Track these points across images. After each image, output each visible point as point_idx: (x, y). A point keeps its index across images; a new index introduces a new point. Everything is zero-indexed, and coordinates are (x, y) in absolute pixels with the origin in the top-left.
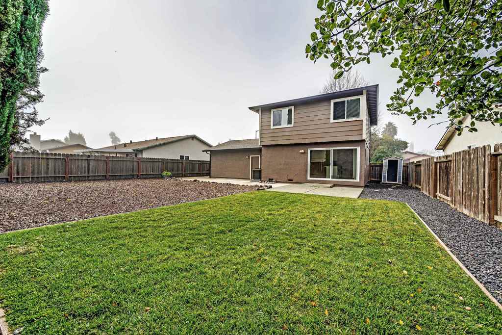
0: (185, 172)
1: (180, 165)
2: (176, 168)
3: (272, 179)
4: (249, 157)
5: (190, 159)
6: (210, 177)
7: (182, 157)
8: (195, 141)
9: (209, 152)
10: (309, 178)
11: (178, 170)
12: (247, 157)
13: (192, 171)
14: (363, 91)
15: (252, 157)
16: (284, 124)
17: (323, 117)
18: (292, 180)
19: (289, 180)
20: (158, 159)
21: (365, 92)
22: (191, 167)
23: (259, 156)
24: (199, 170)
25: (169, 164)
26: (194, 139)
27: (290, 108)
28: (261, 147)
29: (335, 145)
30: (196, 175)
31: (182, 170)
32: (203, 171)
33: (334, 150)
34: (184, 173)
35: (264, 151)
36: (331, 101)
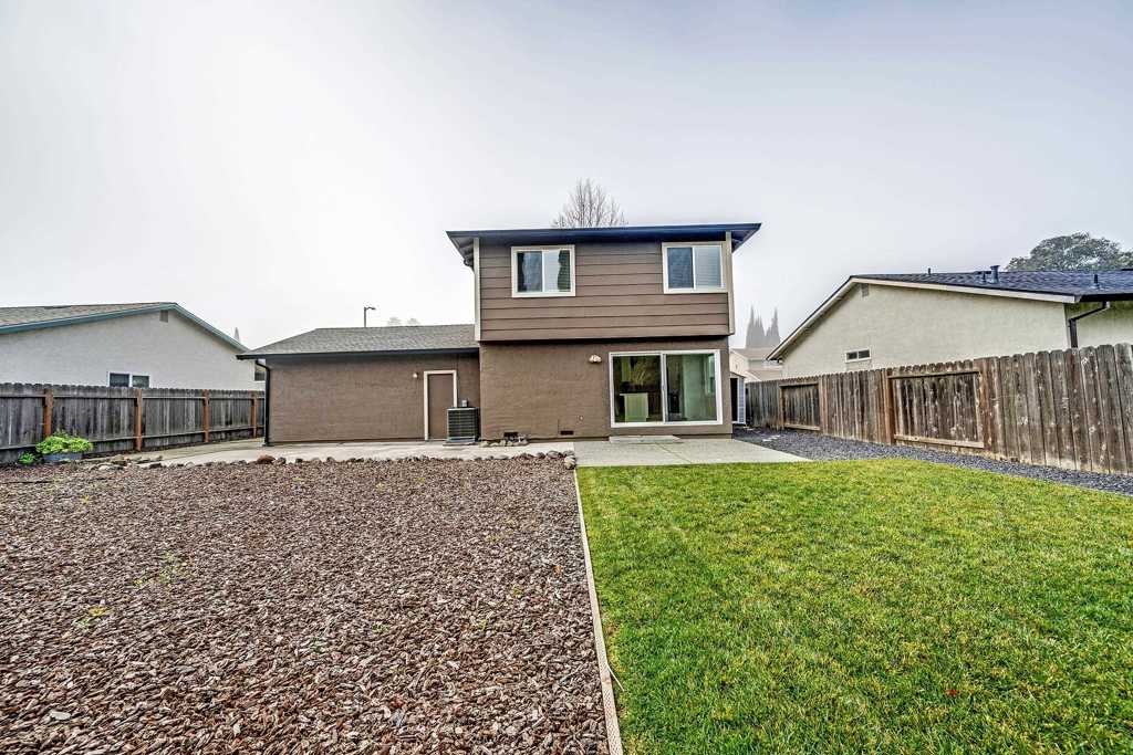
0: (143, 431)
1: (124, 408)
2: (103, 422)
3: (515, 434)
4: (420, 375)
5: (151, 386)
6: (268, 444)
7: (119, 380)
8: (173, 324)
9: (263, 361)
10: (614, 425)
11: (114, 426)
12: (415, 376)
13: (173, 426)
14: (724, 233)
15: (429, 375)
16: (550, 290)
17: (647, 279)
18: (571, 433)
19: (563, 433)
20: (18, 387)
21: (728, 234)
22: (167, 413)
23: (454, 372)
24: (199, 423)
25: (72, 405)
26: (170, 317)
27: (564, 248)
28: (478, 345)
29: (669, 345)
30: (187, 440)
31: (132, 426)
32: (212, 424)
33: (668, 356)
34: (139, 437)
35: (485, 357)
36: (663, 244)
